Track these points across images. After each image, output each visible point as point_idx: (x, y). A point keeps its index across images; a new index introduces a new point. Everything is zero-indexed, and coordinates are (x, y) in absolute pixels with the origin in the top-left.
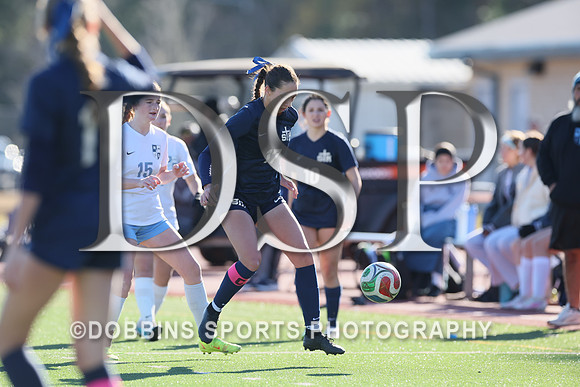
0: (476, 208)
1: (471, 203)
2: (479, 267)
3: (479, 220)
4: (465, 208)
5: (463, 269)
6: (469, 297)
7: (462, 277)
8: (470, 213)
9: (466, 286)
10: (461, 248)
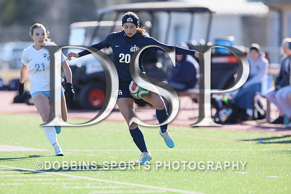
0: (271, 77)
1: (269, 74)
2: (273, 107)
3: (273, 83)
4: (266, 77)
5: (265, 107)
6: (268, 122)
7: (265, 112)
8: (269, 80)
9: (267, 116)
10: (264, 97)
